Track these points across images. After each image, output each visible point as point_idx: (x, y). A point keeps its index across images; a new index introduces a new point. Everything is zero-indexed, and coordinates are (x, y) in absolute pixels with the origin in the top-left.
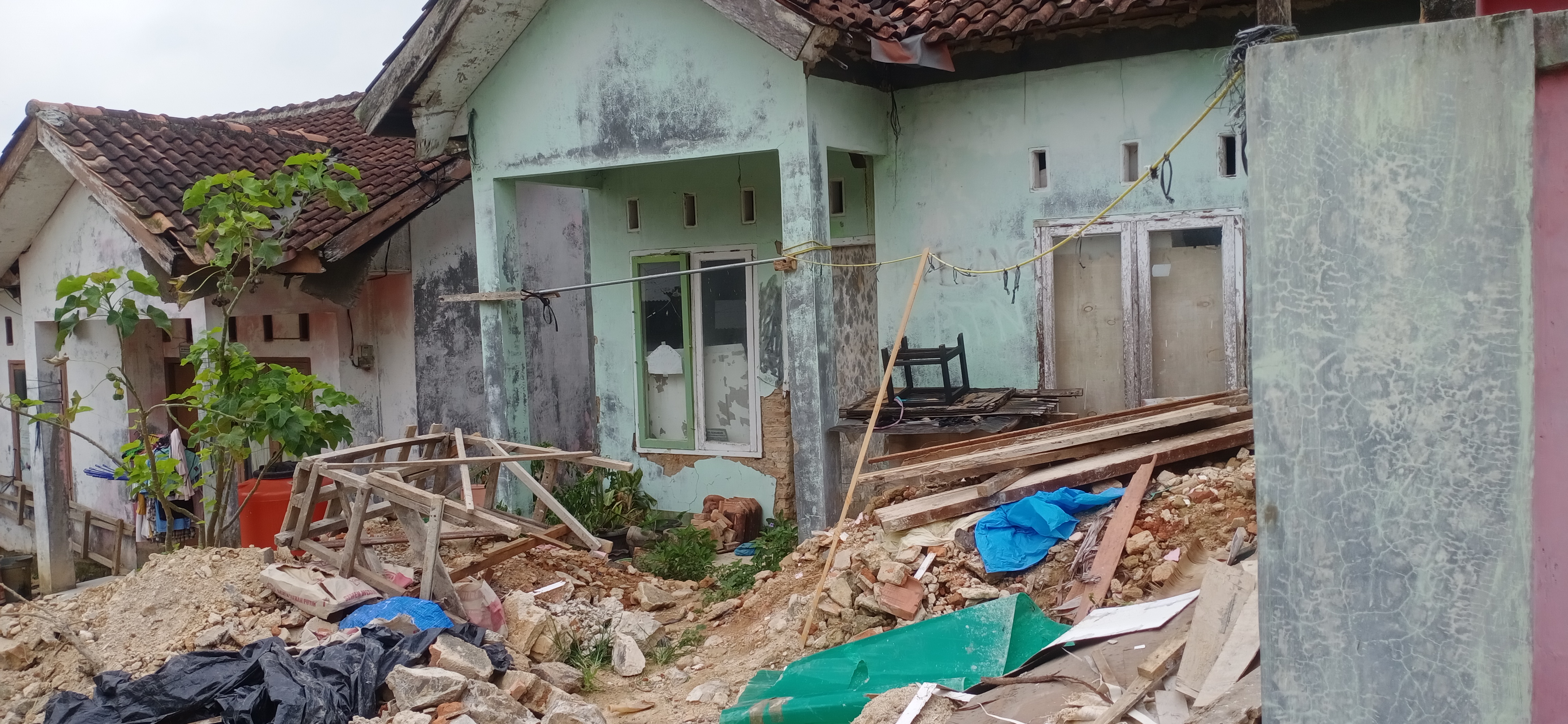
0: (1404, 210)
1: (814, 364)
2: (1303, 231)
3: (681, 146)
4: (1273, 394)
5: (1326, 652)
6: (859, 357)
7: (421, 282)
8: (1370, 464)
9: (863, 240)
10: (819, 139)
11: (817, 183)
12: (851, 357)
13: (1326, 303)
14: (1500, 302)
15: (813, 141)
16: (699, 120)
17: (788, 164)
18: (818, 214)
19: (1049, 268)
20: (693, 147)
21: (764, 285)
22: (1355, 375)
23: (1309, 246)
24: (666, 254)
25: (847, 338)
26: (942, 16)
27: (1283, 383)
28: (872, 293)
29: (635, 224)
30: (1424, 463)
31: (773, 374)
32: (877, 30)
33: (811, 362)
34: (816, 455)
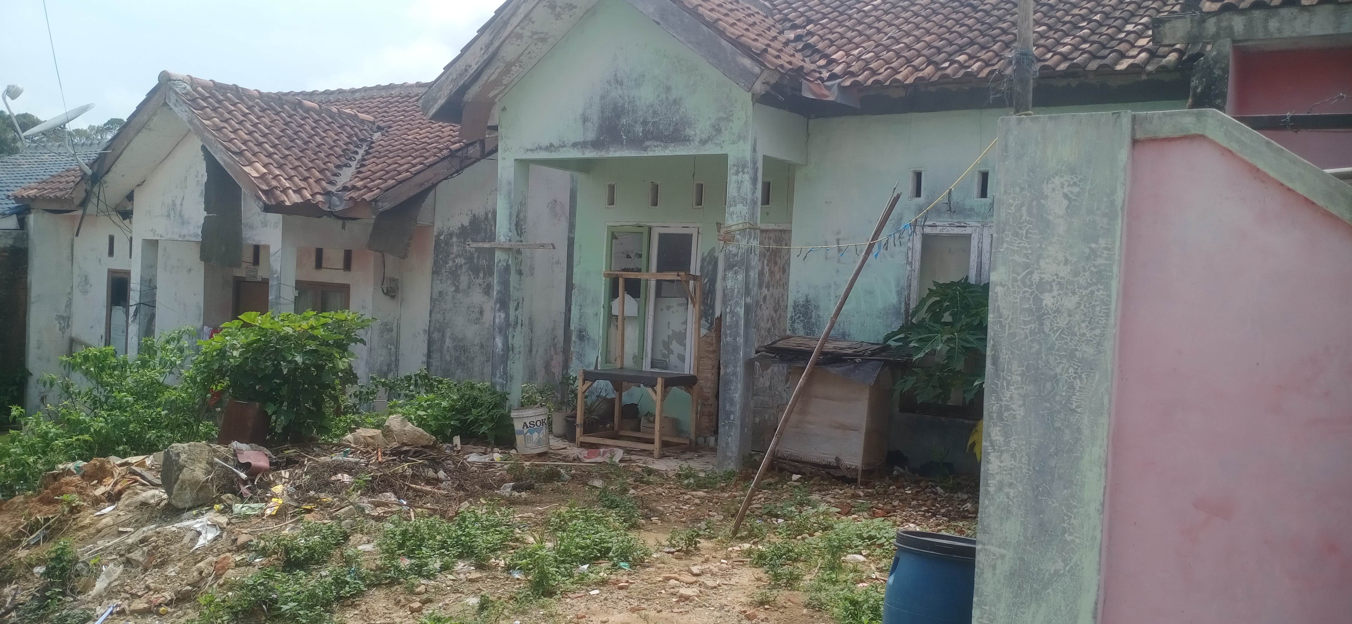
0: (1066, 202)
1: (742, 312)
2: (1019, 208)
3: (656, 146)
4: (999, 289)
5: (1014, 417)
6: (773, 313)
7: (440, 234)
8: (1042, 324)
9: (783, 227)
10: (758, 149)
11: (754, 181)
12: (766, 313)
13: (1027, 245)
14: (1106, 249)
15: (754, 150)
16: (671, 129)
17: (734, 165)
18: (754, 203)
19: (918, 256)
20: (666, 147)
21: (706, 254)
22: (1038, 280)
23: (1021, 217)
24: (633, 226)
25: (765, 298)
26: (855, 67)
27: (1004, 283)
28: (786, 266)
29: (611, 202)
30: (1067, 325)
31: (707, 321)
32: (807, 74)
33: (739, 309)
34: (737, 378)
